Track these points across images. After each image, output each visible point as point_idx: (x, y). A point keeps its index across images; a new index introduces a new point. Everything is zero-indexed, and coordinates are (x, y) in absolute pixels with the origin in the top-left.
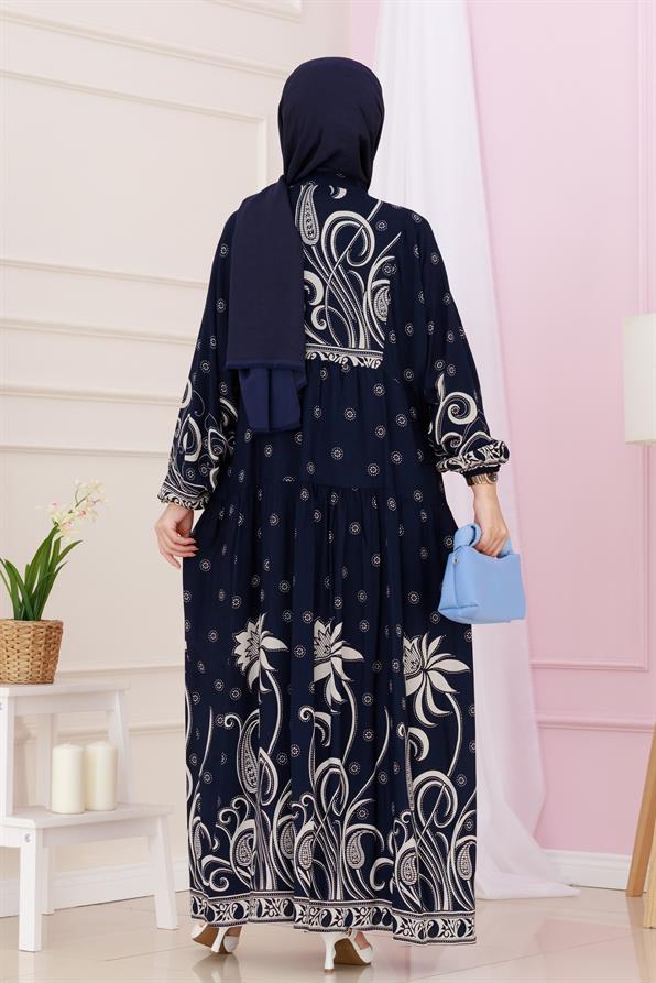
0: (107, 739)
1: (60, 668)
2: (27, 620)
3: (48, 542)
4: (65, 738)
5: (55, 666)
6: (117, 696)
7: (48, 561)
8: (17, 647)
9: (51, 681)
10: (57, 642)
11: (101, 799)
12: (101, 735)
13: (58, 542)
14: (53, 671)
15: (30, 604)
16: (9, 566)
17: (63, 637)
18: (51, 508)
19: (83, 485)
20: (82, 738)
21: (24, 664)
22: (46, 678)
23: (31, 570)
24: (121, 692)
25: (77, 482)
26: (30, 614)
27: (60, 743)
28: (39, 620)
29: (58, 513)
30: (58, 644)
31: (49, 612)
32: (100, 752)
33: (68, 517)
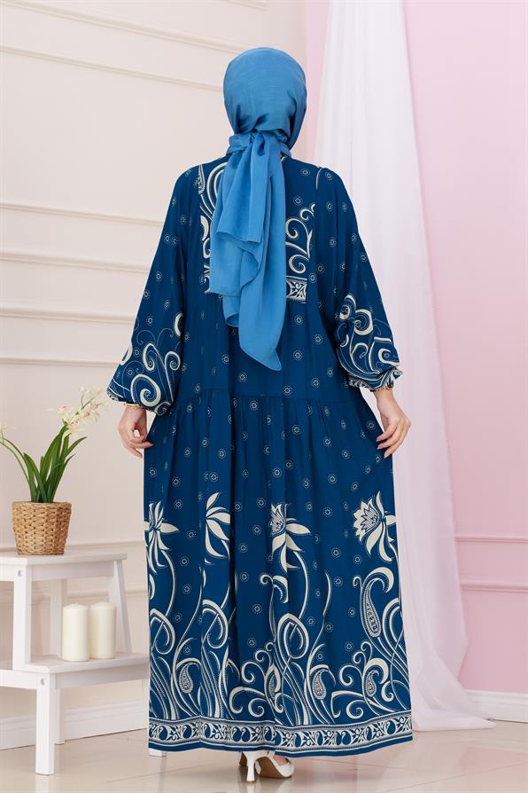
0: (108, 600)
1: (69, 542)
2: (42, 502)
3: (58, 438)
4: (68, 600)
5: (65, 539)
6: (115, 563)
7: (59, 454)
8: (33, 524)
9: (62, 553)
10: (67, 521)
11: (103, 650)
12: (103, 597)
13: (67, 438)
14: (63, 545)
15: (44, 488)
16: (27, 458)
17: (72, 515)
18: (62, 410)
19: (88, 391)
20: (87, 600)
21: (39, 539)
22: (58, 550)
23: (45, 461)
24: (119, 561)
25: (82, 389)
26: (45, 498)
27: (67, 604)
28: (51, 502)
29: (67, 414)
30: (68, 522)
31: (59, 497)
32: (102, 611)
33: (76, 417)
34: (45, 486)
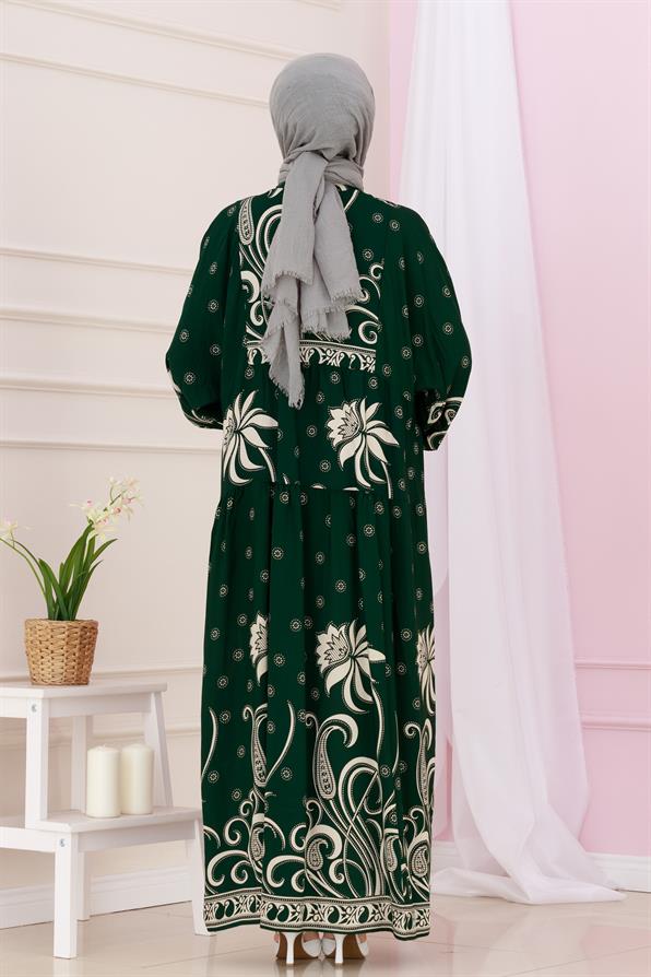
0: (143, 742)
1: (95, 669)
2: (62, 620)
3: (82, 541)
4: (94, 741)
5: (90, 666)
6: (153, 695)
7: (83, 559)
8: (51, 647)
9: (86, 682)
10: (92, 643)
11: (137, 804)
12: (137, 737)
13: (93, 540)
14: (88, 672)
16: (42, 565)
17: (99, 636)
18: (86, 505)
19: (119, 482)
20: (117, 741)
21: (58, 665)
22: (81, 679)
23: (65, 569)
24: (158, 693)
25: (112, 479)
26: (65, 614)
27: (92, 747)
28: (72, 618)
29: (92, 511)
30: (93, 645)
31: (84, 612)
32: (135, 755)
33: (103, 515)
34: (65, 598)
